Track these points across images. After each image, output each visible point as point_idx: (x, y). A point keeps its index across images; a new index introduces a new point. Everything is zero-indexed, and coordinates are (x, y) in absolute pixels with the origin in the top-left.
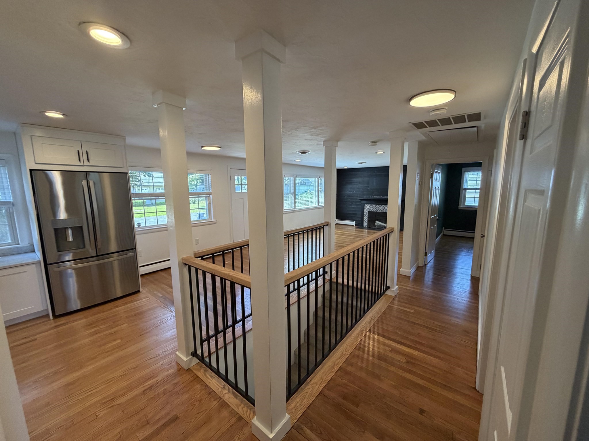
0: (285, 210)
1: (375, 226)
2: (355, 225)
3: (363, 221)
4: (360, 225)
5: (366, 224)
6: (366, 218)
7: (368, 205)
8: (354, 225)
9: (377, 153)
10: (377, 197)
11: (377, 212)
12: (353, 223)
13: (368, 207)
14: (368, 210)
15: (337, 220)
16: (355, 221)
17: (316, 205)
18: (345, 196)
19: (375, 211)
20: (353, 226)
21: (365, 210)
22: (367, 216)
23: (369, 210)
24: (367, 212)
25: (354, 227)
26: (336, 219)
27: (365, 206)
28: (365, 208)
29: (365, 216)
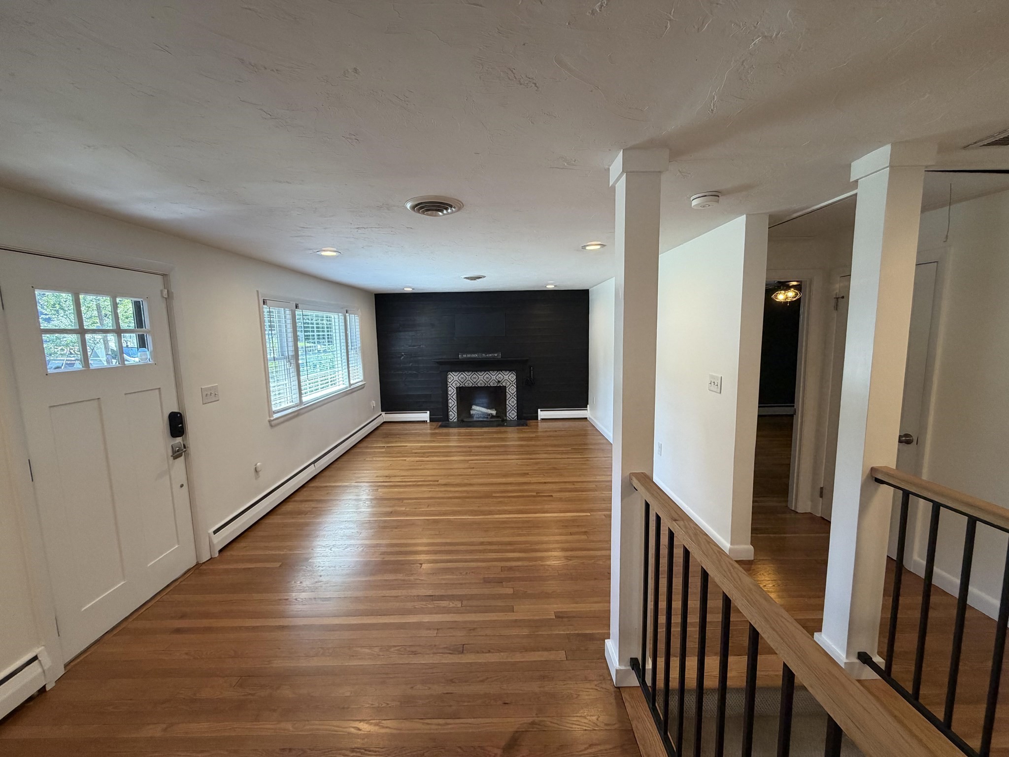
0: (275, 413)
1: (471, 416)
2: (430, 421)
3: (448, 409)
4: (440, 418)
5: (453, 415)
6: (453, 403)
7: (456, 374)
8: (428, 421)
9: (587, 248)
10: (473, 356)
11: (475, 387)
12: (425, 416)
13: (456, 378)
14: (456, 384)
15: (383, 413)
16: (428, 412)
17: (344, 386)
18: (401, 357)
19: (471, 385)
20: (425, 422)
21: (449, 384)
22: (455, 397)
23: (458, 385)
24: (455, 390)
25: (428, 426)
26: (382, 411)
27: (449, 376)
28: (450, 381)
29: (450, 397)
